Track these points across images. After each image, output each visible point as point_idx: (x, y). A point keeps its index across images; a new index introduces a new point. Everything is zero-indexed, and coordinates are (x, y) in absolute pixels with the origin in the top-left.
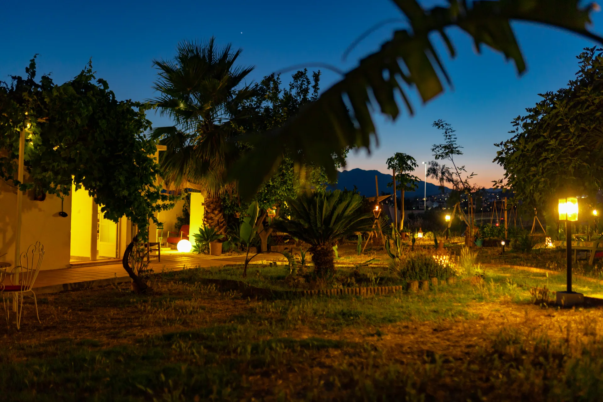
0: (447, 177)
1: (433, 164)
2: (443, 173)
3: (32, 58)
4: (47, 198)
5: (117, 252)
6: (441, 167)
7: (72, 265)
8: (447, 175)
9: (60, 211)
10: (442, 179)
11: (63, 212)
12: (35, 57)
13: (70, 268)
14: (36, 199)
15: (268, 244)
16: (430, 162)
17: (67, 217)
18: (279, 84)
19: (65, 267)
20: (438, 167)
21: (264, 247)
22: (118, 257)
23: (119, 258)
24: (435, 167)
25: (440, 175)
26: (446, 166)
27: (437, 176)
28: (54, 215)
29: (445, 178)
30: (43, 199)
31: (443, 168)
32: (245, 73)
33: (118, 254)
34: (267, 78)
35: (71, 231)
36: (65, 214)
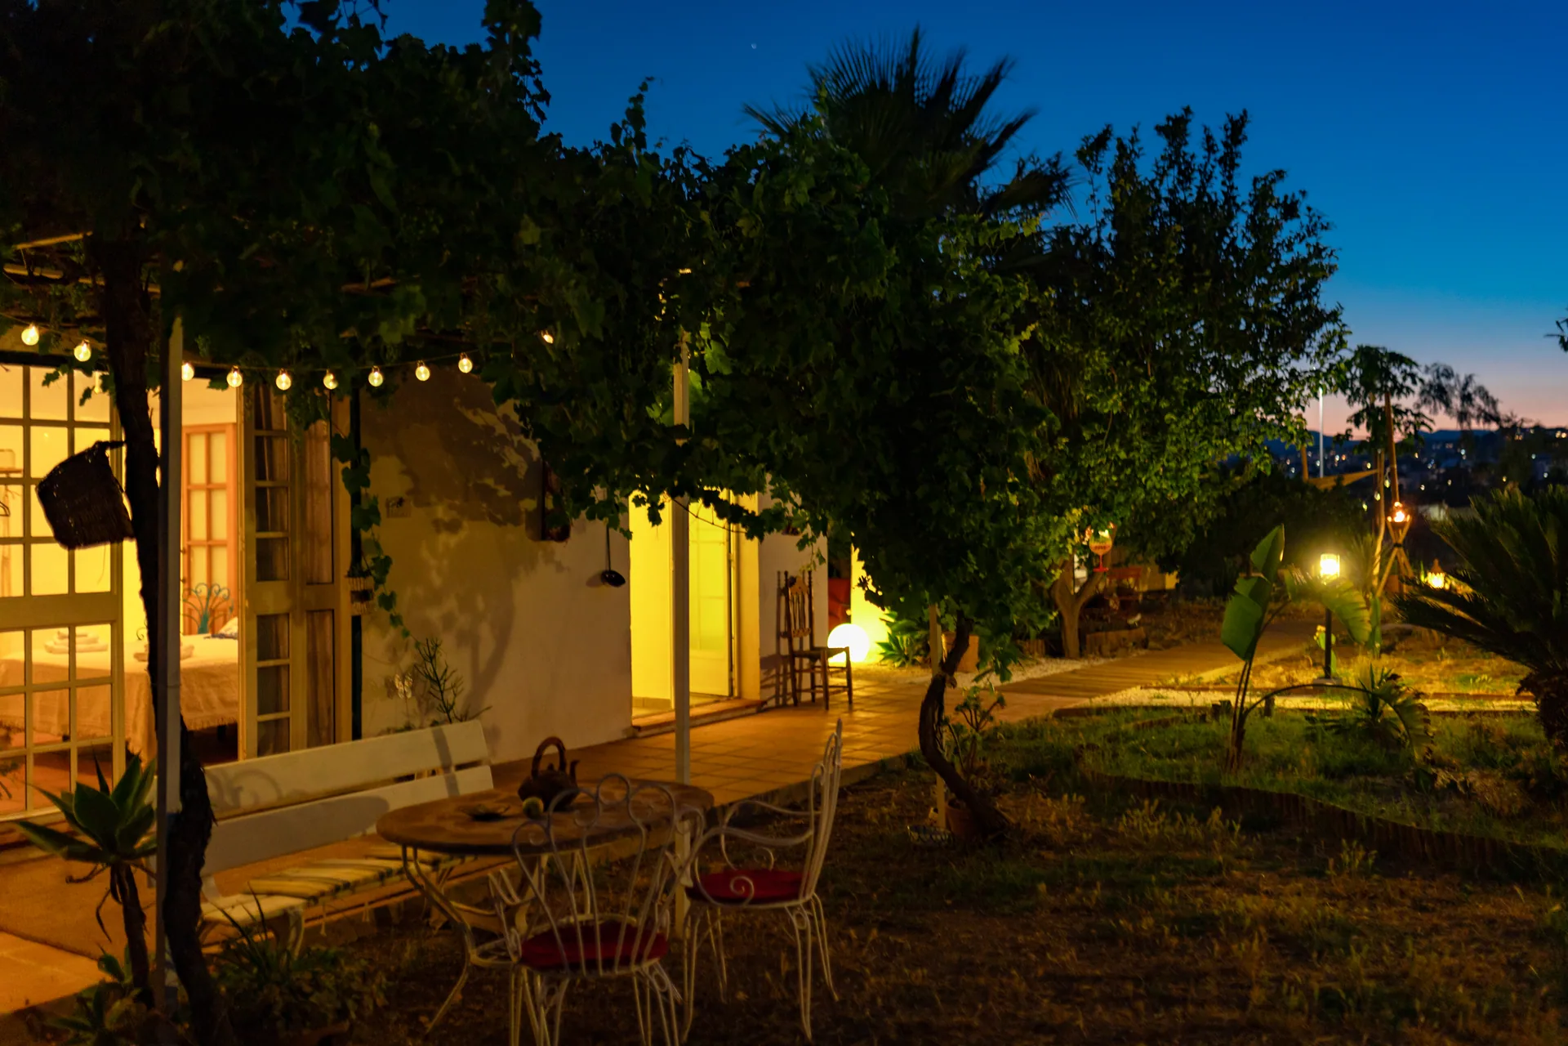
0: (1479, 409)
1: (1437, 371)
2: (1467, 398)
3: (635, 92)
4: (573, 533)
5: (731, 680)
6: (1462, 379)
7: (639, 728)
8: (1478, 401)
9: (603, 567)
10: (1463, 416)
11: (611, 572)
12: (644, 87)
13: (634, 737)
14: (544, 535)
15: (1079, 630)
16: (1429, 365)
17: (623, 586)
18: (1137, 155)
19: (620, 736)
20: (1452, 382)
21: (1071, 638)
22: (736, 694)
23: (740, 697)
24: (1443, 380)
25: (1456, 402)
26: (1475, 379)
27: (1447, 404)
28: (591, 583)
29: (1473, 411)
30: (563, 536)
31: (1466, 385)
32: (1010, 130)
33: (735, 683)
34: (1091, 141)
35: (632, 627)
36: (617, 579)
